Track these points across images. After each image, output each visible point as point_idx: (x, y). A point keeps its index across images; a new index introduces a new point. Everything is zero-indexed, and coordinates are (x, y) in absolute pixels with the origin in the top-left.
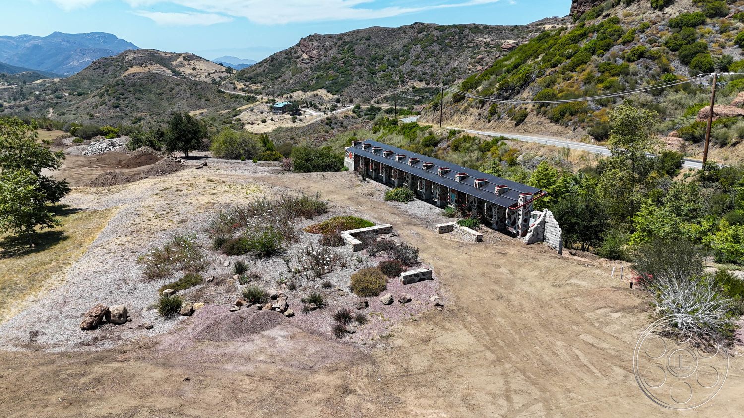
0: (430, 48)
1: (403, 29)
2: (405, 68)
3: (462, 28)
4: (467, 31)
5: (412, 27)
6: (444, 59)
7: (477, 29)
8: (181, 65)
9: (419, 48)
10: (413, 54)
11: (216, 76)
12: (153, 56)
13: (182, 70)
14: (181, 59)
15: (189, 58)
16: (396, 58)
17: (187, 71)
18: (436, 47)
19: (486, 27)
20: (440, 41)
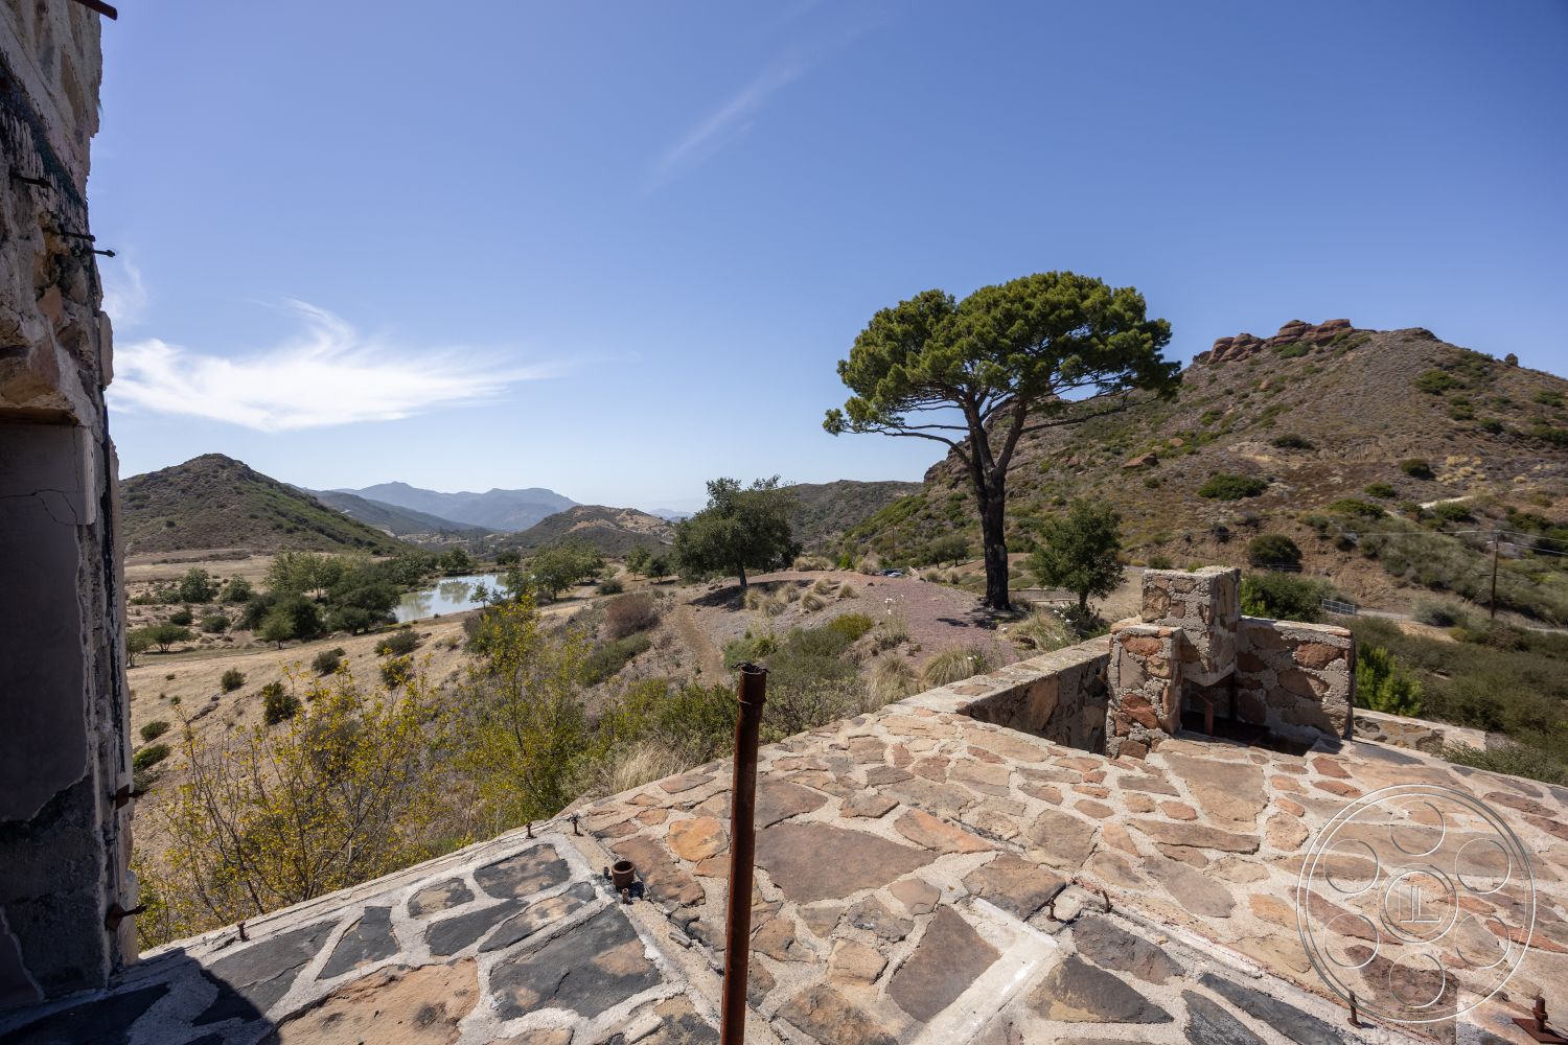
0: (853, 503)
1: (829, 486)
2: (830, 520)
3: (882, 486)
4: (886, 488)
5: (837, 483)
6: (865, 512)
7: (895, 486)
8: (623, 520)
9: (843, 502)
10: (838, 507)
11: (656, 529)
12: (598, 512)
13: (624, 523)
14: (624, 514)
15: (632, 513)
16: (823, 511)
17: (630, 524)
18: (858, 502)
19: (904, 484)
20: (861, 496)
